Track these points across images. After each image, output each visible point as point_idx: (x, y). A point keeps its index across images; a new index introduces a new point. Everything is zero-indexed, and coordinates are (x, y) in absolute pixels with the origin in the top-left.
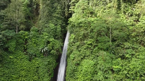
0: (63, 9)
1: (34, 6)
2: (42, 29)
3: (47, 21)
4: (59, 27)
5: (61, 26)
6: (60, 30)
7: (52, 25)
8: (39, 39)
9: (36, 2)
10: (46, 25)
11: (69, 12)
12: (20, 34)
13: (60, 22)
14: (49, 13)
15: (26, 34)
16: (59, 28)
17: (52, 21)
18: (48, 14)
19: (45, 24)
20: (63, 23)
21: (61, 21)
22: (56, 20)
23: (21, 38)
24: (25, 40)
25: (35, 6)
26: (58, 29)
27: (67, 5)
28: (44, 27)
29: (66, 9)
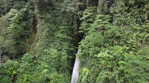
0: (70, 25)
1: (30, 20)
2: (40, 56)
3: (46, 45)
4: (64, 54)
5: (67, 51)
6: (66, 58)
7: (54, 52)
8: (35, 73)
9: (33, 14)
10: (44, 50)
11: (80, 32)
12: (5, 67)
13: (66, 45)
14: (50, 32)
15: (14, 65)
16: (65, 56)
17: (54, 44)
18: (47, 34)
19: (44, 48)
20: (70, 47)
21: (67, 43)
22: (60, 43)
23: (6, 74)
24: (12, 76)
25: (32, 20)
26: (63, 57)
27: (76, 20)
28: (42, 53)
29: (75, 26)
